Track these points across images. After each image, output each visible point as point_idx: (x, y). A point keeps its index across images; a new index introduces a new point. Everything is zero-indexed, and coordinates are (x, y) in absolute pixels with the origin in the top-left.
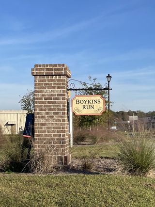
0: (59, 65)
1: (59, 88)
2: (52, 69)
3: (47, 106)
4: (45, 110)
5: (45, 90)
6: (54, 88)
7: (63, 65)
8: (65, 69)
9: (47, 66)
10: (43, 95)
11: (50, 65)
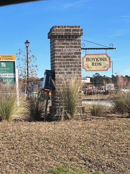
0: (76, 27)
1: (75, 47)
2: (70, 30)
3: (66, 63)
4: (64, 67)
5: (63, 49)
6: (72, 47)
7: (79, 27)
8: (82, 30)
9: (65, 27)
10: (62, 54)
11: (68, 27)
